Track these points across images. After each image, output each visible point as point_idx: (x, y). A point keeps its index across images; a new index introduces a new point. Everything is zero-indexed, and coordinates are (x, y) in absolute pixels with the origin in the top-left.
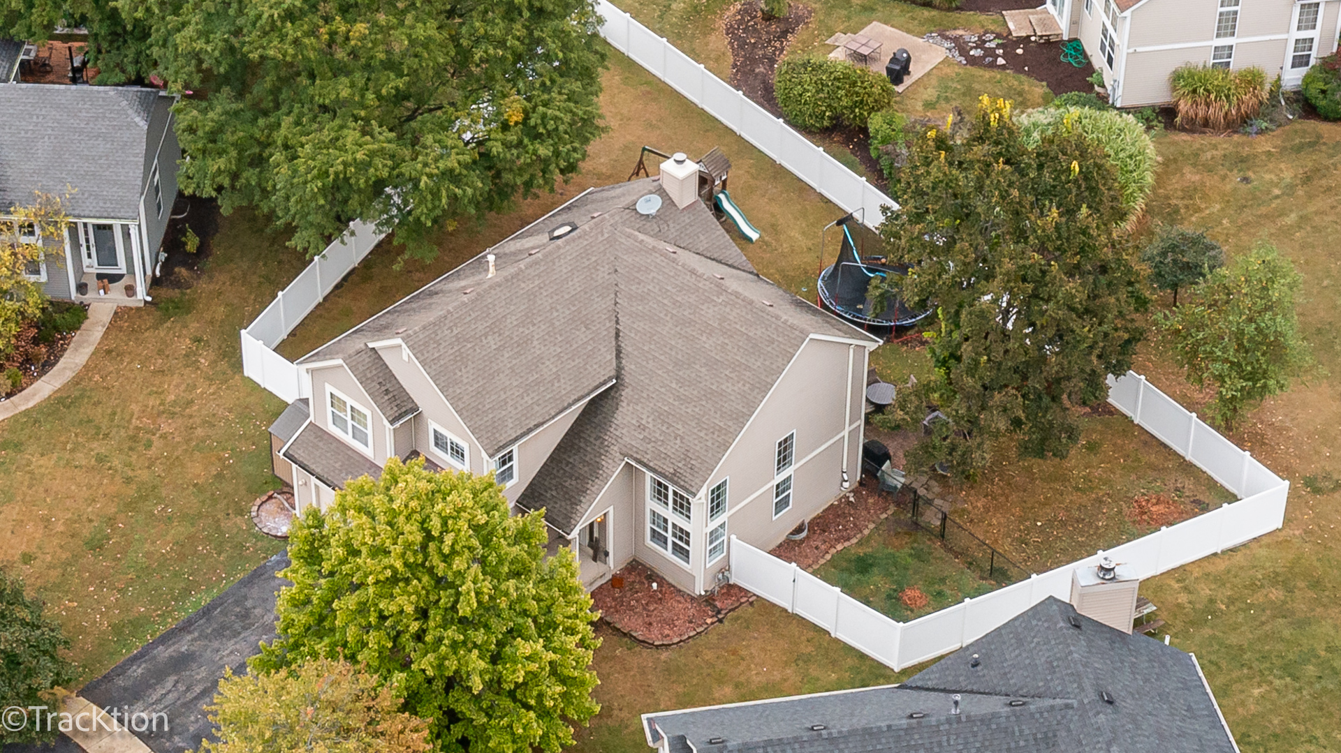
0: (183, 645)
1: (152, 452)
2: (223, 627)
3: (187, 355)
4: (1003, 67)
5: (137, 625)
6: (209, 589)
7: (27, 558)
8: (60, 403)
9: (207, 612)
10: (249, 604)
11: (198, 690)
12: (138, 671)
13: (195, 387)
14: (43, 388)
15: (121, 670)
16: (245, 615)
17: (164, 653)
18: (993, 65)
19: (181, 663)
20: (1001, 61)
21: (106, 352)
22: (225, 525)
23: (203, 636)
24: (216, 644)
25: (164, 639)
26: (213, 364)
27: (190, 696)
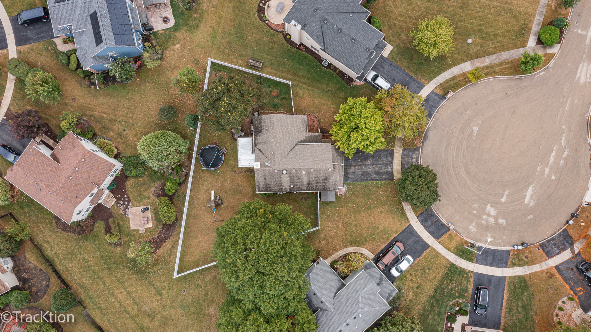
0: (374, 176)
1: (347, 220)
2: (367, 174)
3: (325, 239)
4: (127, 195)
5: (377, 186)
6: (362, 184)
7: (382, 213)
8: (352, 243)
9: (366, 180)
10: (360, 176)
11: (379, 166)
12: (384, 177)
13: (329, 230)
14: (350, 250)
15: (386, 179)
16: (362, 174)
17: (378, 177)
18: (128, 197)
19: (377, 173)
20: (126, 196)
21: (336, 250)
22: (349, 195)
23: (371, 175)
24: (370, 172)
25: (376, 180)
26: (322, 234)
27: (381, 166)
